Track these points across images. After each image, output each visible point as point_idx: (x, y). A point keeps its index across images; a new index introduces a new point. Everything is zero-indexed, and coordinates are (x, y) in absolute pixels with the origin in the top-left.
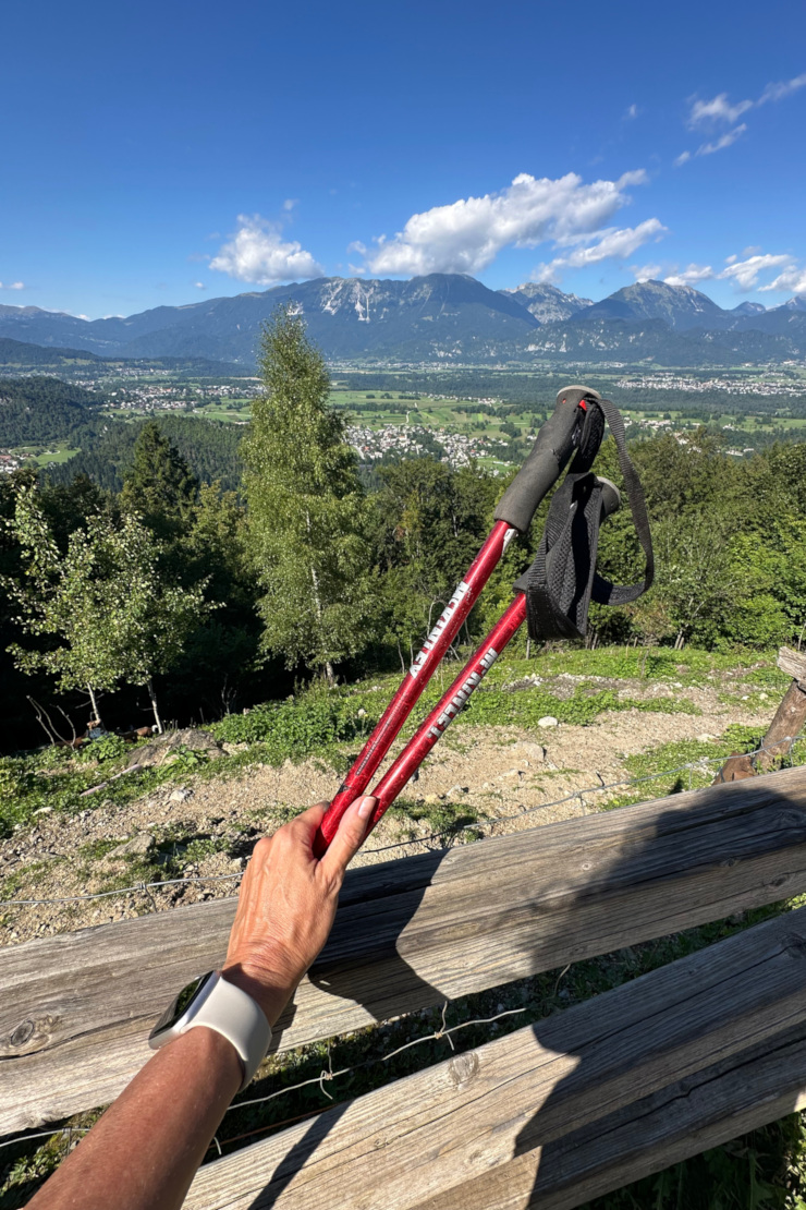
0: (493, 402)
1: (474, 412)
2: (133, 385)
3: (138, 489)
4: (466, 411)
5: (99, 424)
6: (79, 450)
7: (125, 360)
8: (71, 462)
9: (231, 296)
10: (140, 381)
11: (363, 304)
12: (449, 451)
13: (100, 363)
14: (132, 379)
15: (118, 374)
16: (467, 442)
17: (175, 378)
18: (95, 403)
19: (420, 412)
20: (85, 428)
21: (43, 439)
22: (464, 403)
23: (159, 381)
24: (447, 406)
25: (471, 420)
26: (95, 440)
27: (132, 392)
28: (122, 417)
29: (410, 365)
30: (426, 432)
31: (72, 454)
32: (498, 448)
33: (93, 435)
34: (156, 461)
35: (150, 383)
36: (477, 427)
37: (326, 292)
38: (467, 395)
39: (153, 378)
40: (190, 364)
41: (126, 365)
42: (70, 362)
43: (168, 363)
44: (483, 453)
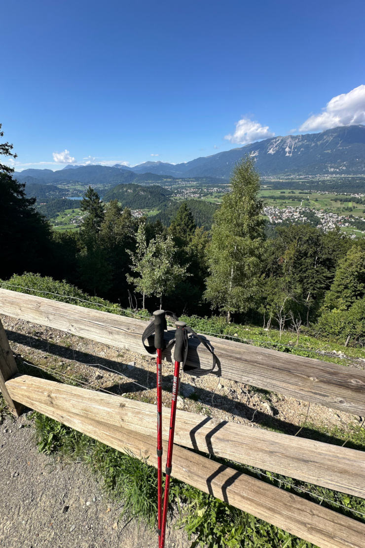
0: (362, 195)
1: (346, 201)
2: (182, 188)
3: (175, 227)
4: (341, 201)
5: (169, 202)
6: (160, 211)
7: (182, 179)
8: (157, 215)
9: (227, 151)
10: (185, 186)
11: (290, 148)
12: (323, 222)
13: (174, 179)
14: (183, 185)
16: (337, 218)
17: (198, 185)
18: (169, 194)
19: (310, 201)
20: (164, 203)
21: (150, 206)
22: (341, 196)
23: (192, 186)
24: (329, 198)
25: (343, 206)
26: (166, 207)
27: (182, 191)
28: (176, 200)
29: (310, 176)
30: (311, 211)
31: (158, 212)
32: (359, 222)
33: (166, 206)
34: (183, 217)
35: (188, 187)
36: (346, 210)
37: (272, 144)
38: (343, 192)
39: (190, 185)
40: (205, 179)
41: (182, 181)
42: (165, 180)
43: (197, 179)
44: (347, 224)
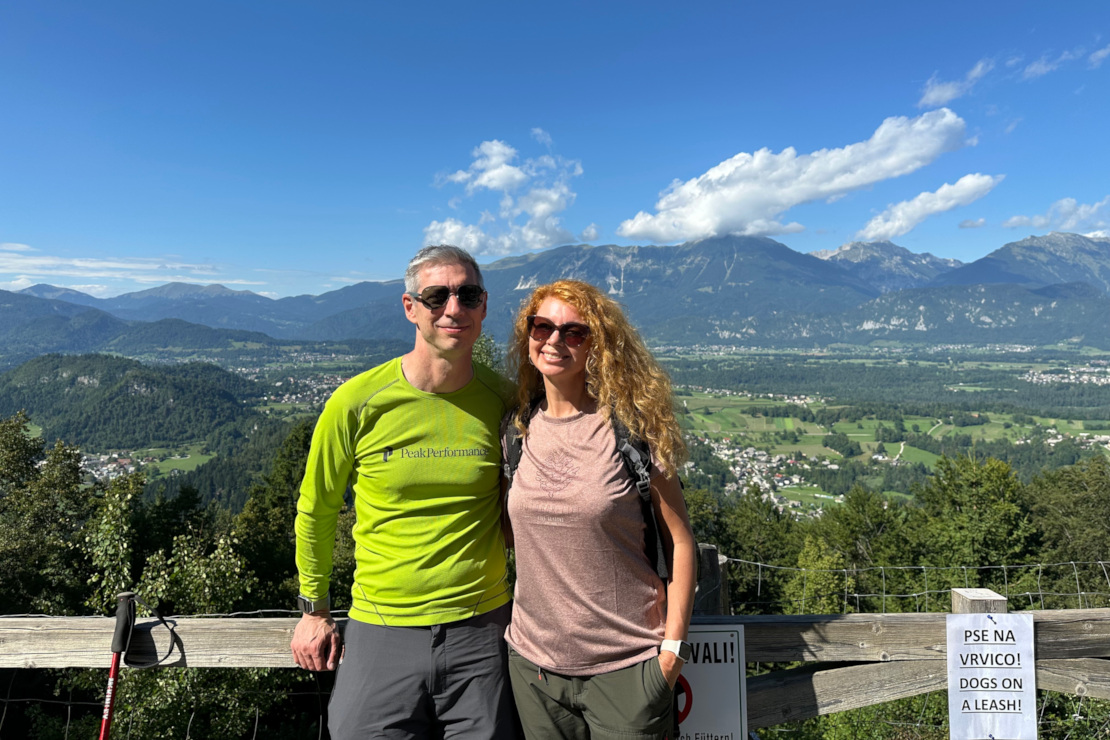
0: (809, 400)
1: (778, 416)
4: (766, 414)
5: (249, 422)
6: (214, 455)
7: (303, 343)
8: (200, 470)
11: (616, 275)
13: (273, 346)
14: (306, 365)
15: (291, 359)
16: (769, 461)
18: (251, 395)
19: (692, 414)
20: (230, 426)
21: (173, 440)
22: (761, 402)
24: (734, 406)
25: (774, 427)
26: (239, 441)
30: (701, 443)
31: (205, 460)
32: (822, 473)
33: (237, 434)
36: (784, 438)
37: (568, 263)
38: (766, 390)
41: (304, 350)
42: (238, 345)
44: (796, 479)
